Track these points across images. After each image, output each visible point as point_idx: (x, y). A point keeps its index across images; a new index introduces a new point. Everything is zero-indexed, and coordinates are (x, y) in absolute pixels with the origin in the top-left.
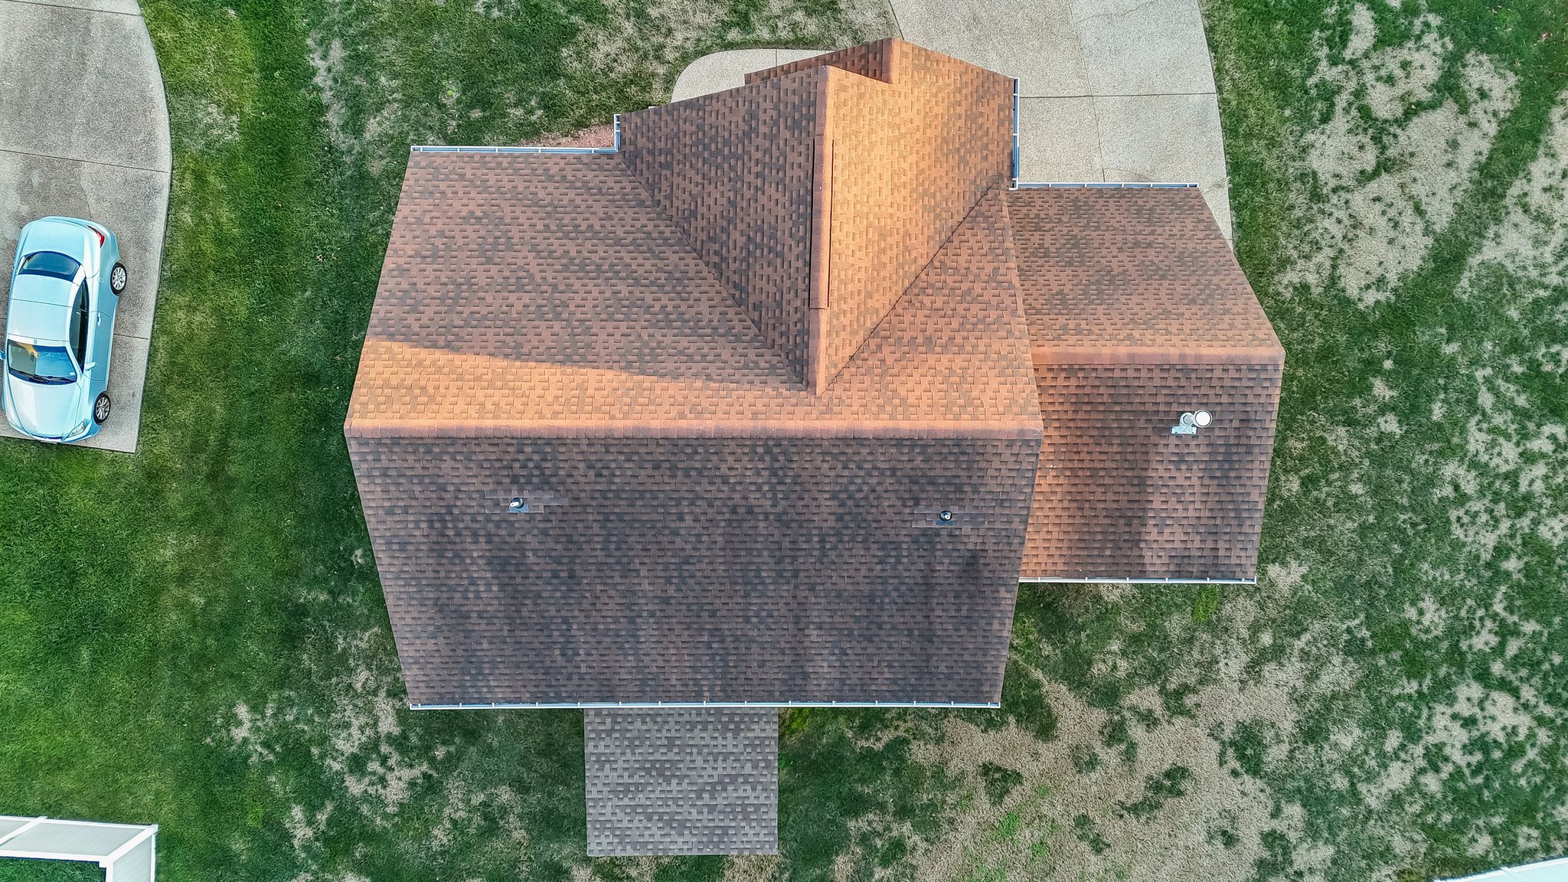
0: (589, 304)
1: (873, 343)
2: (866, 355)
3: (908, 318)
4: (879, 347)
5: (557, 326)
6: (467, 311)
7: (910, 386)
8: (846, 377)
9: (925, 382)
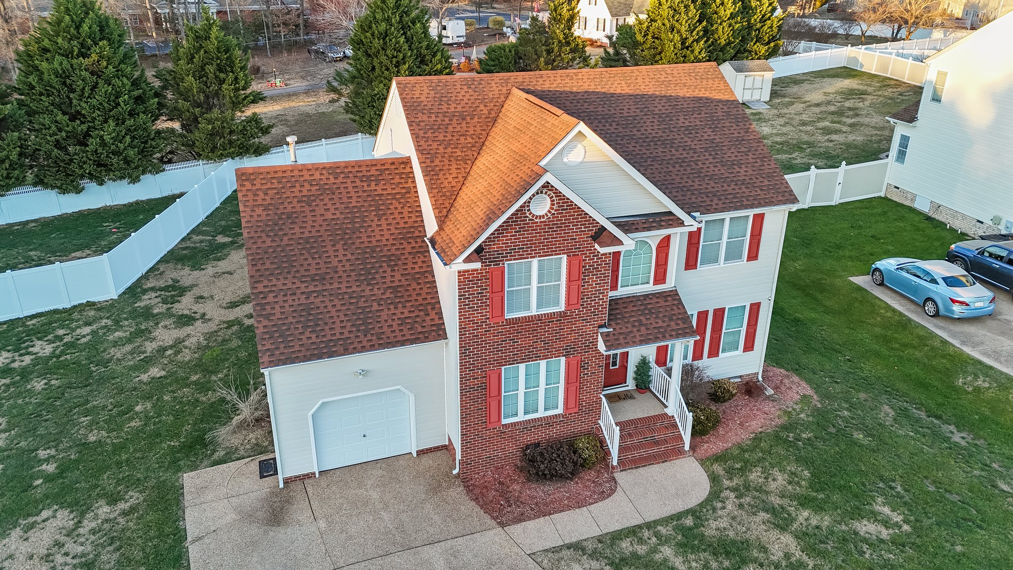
0: (648, 124)
1: (493, 115)
2: (496, 108)
3: (478, 129)
4: (490, 113)
5: (657, 111)
6: (703, 115)
7: (468, 95)
8: (502, 97)
9: (460, 97)
